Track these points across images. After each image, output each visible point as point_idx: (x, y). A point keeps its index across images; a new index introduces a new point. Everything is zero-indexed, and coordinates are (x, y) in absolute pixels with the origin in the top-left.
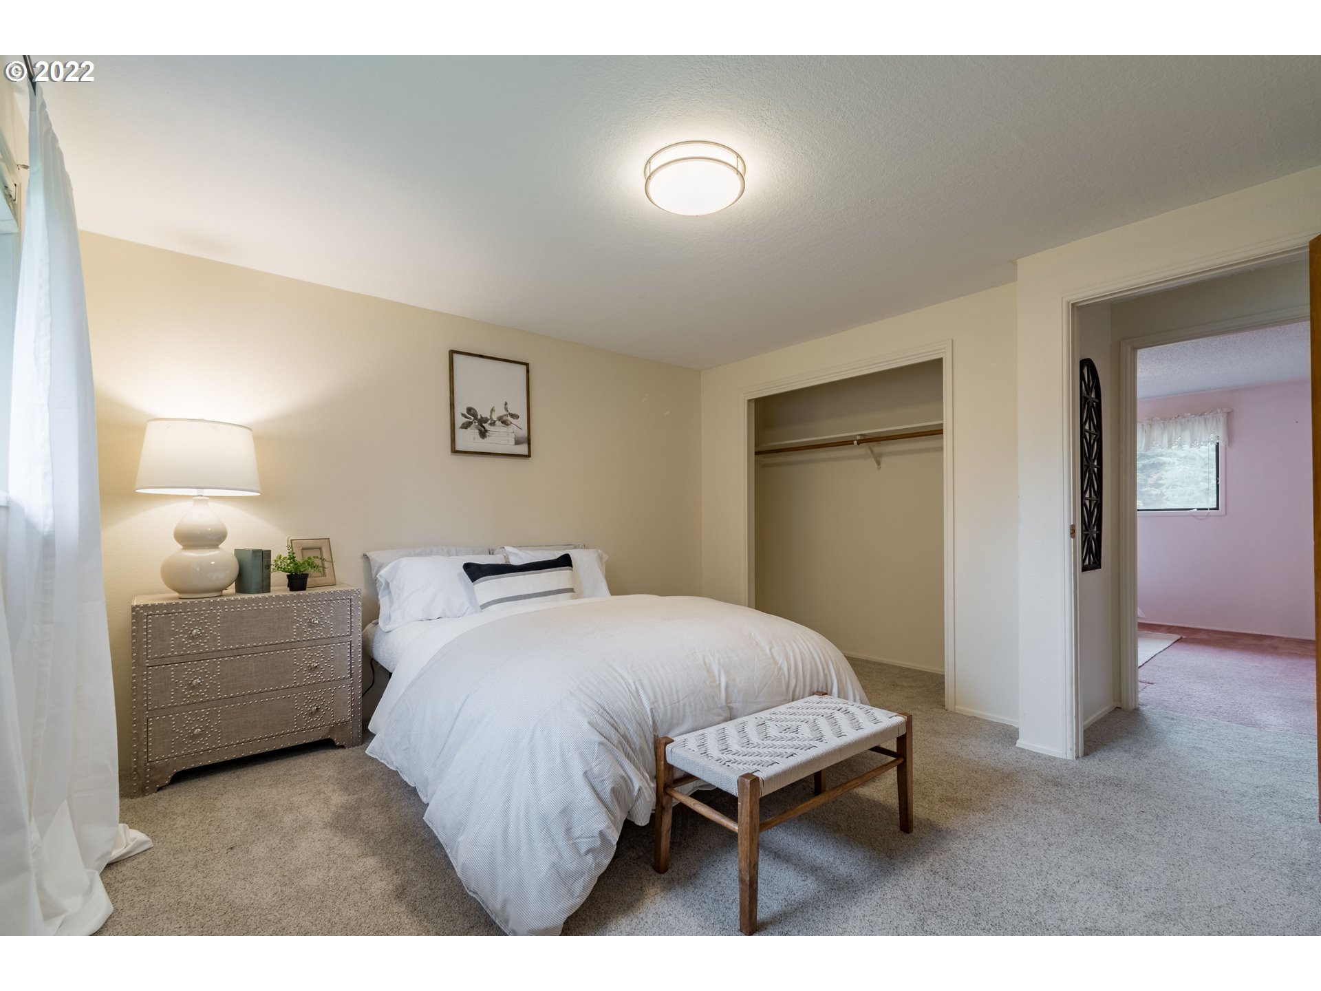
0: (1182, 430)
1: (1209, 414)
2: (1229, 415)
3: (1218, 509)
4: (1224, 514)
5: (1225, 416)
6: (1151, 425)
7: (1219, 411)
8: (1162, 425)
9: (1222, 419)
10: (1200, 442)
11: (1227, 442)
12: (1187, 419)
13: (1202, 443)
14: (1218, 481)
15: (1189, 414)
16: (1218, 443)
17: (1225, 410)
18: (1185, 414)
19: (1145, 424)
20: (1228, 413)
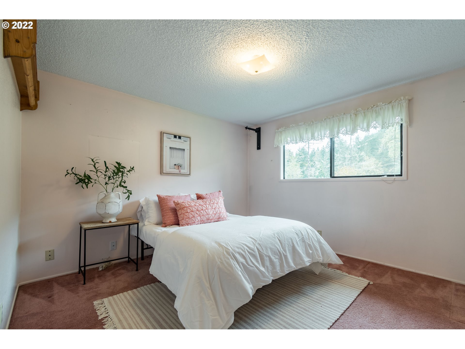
0: (377, 117)
1: (395, 102)
2: (410, 101)
3: (402, 176)
4: (406, 179)
5: (407, 102)
6: (356, 115)
7: (402, 98)
8: (363, 114)
9: (405, 104)
10: (389, 124)
11: (408, 123)
12: (379, 107)
13: (390, 124)
14: (401, 154)
15: (381, 103)
16: (402, 124)
17: (407, 97)
18: (379, 104)
19: (352, 114)
20: (410, 100)
